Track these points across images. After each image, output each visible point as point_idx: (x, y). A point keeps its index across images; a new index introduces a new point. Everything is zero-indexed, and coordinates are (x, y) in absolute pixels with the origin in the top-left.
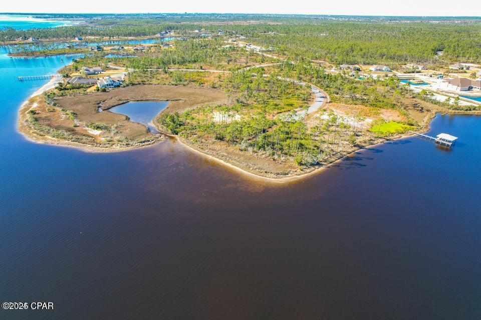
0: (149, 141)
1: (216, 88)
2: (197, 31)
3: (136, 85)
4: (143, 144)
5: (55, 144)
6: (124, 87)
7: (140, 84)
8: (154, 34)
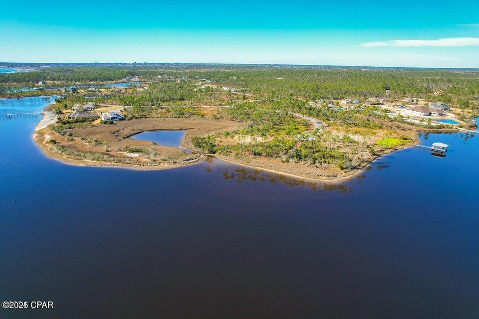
0: (193, 159)
1: (218, 119)
2: (160, 77)
3: (139, 118)
4: (189, 162)
5: (99, 166)
6: (129, 120)
7: (142, 117)
8: (120, 79)
